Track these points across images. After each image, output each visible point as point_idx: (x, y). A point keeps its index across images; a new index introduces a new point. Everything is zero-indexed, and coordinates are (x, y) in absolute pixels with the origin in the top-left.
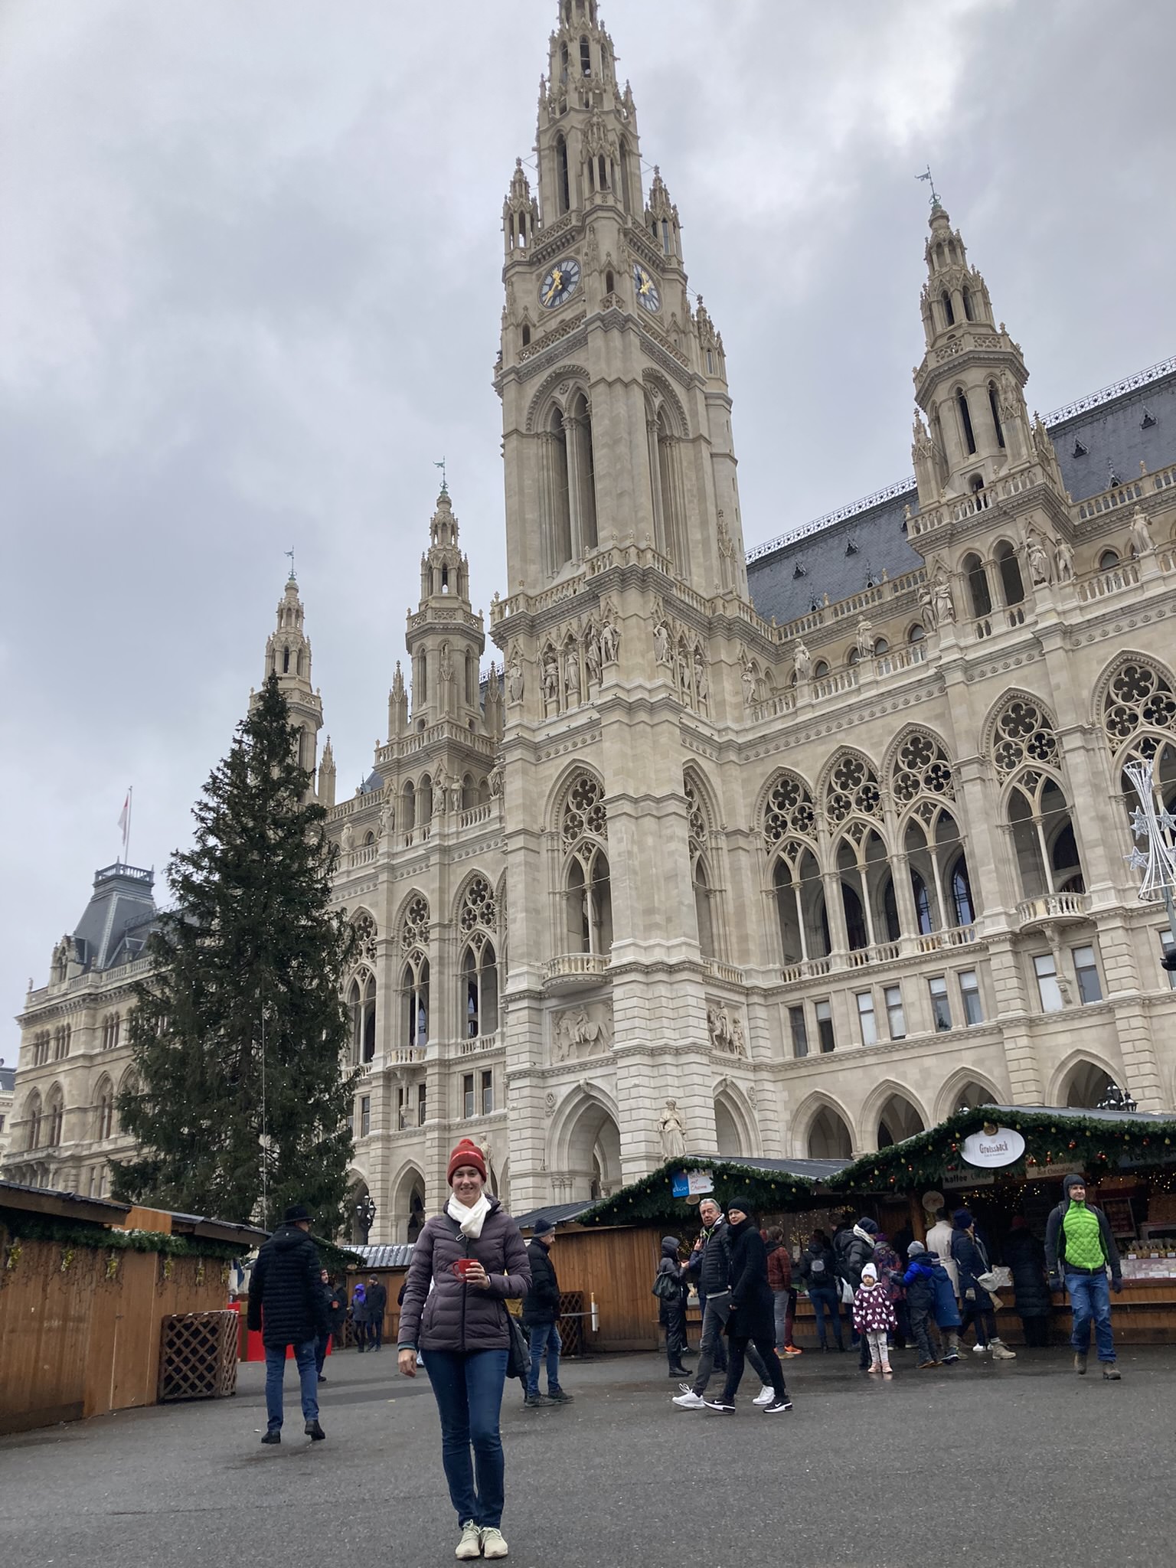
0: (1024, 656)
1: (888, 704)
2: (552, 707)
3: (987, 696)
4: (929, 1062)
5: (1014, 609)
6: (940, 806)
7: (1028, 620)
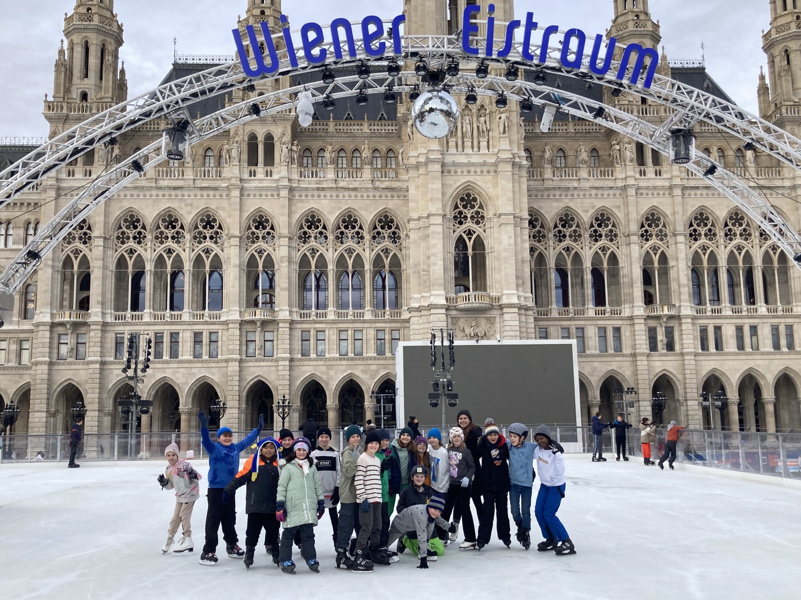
0: (661, 192)
1: (594, 192)
2: (452, 143)
3: (645, 205)
4: (595, 364)
5: (658, 168)
6: (611, 249)
7: (665, 176)
